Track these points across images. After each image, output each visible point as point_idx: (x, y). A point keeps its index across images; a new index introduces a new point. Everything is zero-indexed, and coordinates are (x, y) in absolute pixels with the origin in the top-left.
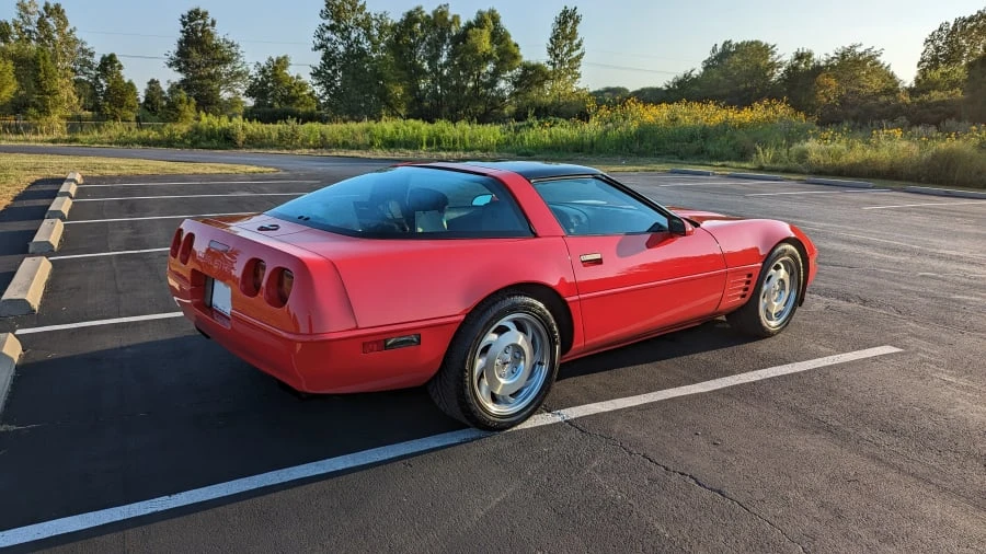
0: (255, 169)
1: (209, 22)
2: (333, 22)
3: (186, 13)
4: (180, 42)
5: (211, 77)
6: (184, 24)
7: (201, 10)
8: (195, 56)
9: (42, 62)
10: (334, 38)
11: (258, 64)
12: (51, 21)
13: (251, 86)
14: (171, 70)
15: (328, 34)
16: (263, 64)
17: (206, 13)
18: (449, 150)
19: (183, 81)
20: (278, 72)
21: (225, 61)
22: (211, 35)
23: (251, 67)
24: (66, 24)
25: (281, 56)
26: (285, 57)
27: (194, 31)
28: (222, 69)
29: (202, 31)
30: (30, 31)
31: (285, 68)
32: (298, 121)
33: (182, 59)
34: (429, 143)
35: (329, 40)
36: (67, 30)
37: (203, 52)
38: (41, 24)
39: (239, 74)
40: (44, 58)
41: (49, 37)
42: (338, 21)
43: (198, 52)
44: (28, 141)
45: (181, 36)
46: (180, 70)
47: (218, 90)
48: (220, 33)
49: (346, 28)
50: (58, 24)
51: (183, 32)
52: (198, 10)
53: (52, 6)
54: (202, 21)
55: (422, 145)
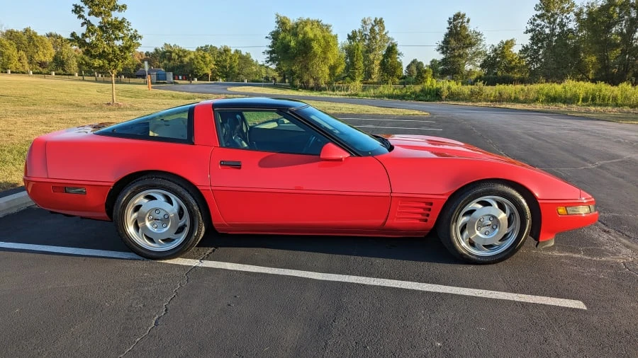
0: (417, 112)
1: (466, 20)
2: (544, 12)
3: (452, 16)
4: (446, 35)
5: (460, 56)
6: (450, 23)
7: (462, 13)
8: (453, 43)
9: (356, 52)
10: (543, 23)
11: (493, 45)
12: (377, 28)
13: (485, 61)
14: (438, 53)
15: (539, 21)
16: (496, 46)
17: (464, 15)
18: (600, 105)
19: (443, 60)
20: (505, 50)
21: (471, 45)
22: (465, 28)
23: (488, 48)
24: (384, 29)
25: (509, 39)
26: (512, 40)
27: (455, 27)
28: (467, 51)
29: (460, 27)
30: (366, 35)
31: (510, 47)
32: (484, 83)
33: (445, 47)
34: (585, 100)
35: (538, 25)
36: (384, 33)
37: (459, 40)
38: (372, 30)
39: (480, 53)
40: (358, 49)
41: (374, 38)
42: (548, 11)
43: (455, 40)
44: (336, 94)
45: (447, 31)
46: (443, 53)
47: (464, 65)
48: (471, 27)
49: (553, 15)
50: (379, 30)
51: (448, 28)
52: (459, 13)
53: (378, 20)
54: (461, 20)
55: (578, 101)
